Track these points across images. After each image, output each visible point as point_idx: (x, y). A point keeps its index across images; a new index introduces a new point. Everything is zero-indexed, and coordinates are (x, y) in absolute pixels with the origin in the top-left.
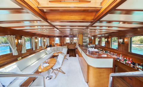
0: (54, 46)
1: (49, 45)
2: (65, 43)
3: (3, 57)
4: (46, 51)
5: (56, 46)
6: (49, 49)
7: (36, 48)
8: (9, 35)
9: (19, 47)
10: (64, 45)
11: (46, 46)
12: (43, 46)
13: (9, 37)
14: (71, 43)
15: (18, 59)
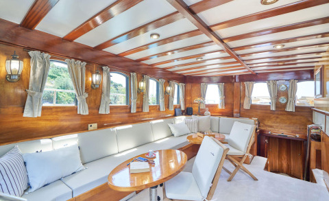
0: (201, 113)
1: (183, 108)
2: (246, 106)
3: (58, 112)
4: (170, 125)
5: (207, 112)
6: (181, 120)
7: (140, 107)
8: (73, 60)
9: (95, 94)
10: (243, 114)
11: (172, 109)
12: (162, 108)
13: (73, 64)
14: (281, 107)
15: (90, 128)
